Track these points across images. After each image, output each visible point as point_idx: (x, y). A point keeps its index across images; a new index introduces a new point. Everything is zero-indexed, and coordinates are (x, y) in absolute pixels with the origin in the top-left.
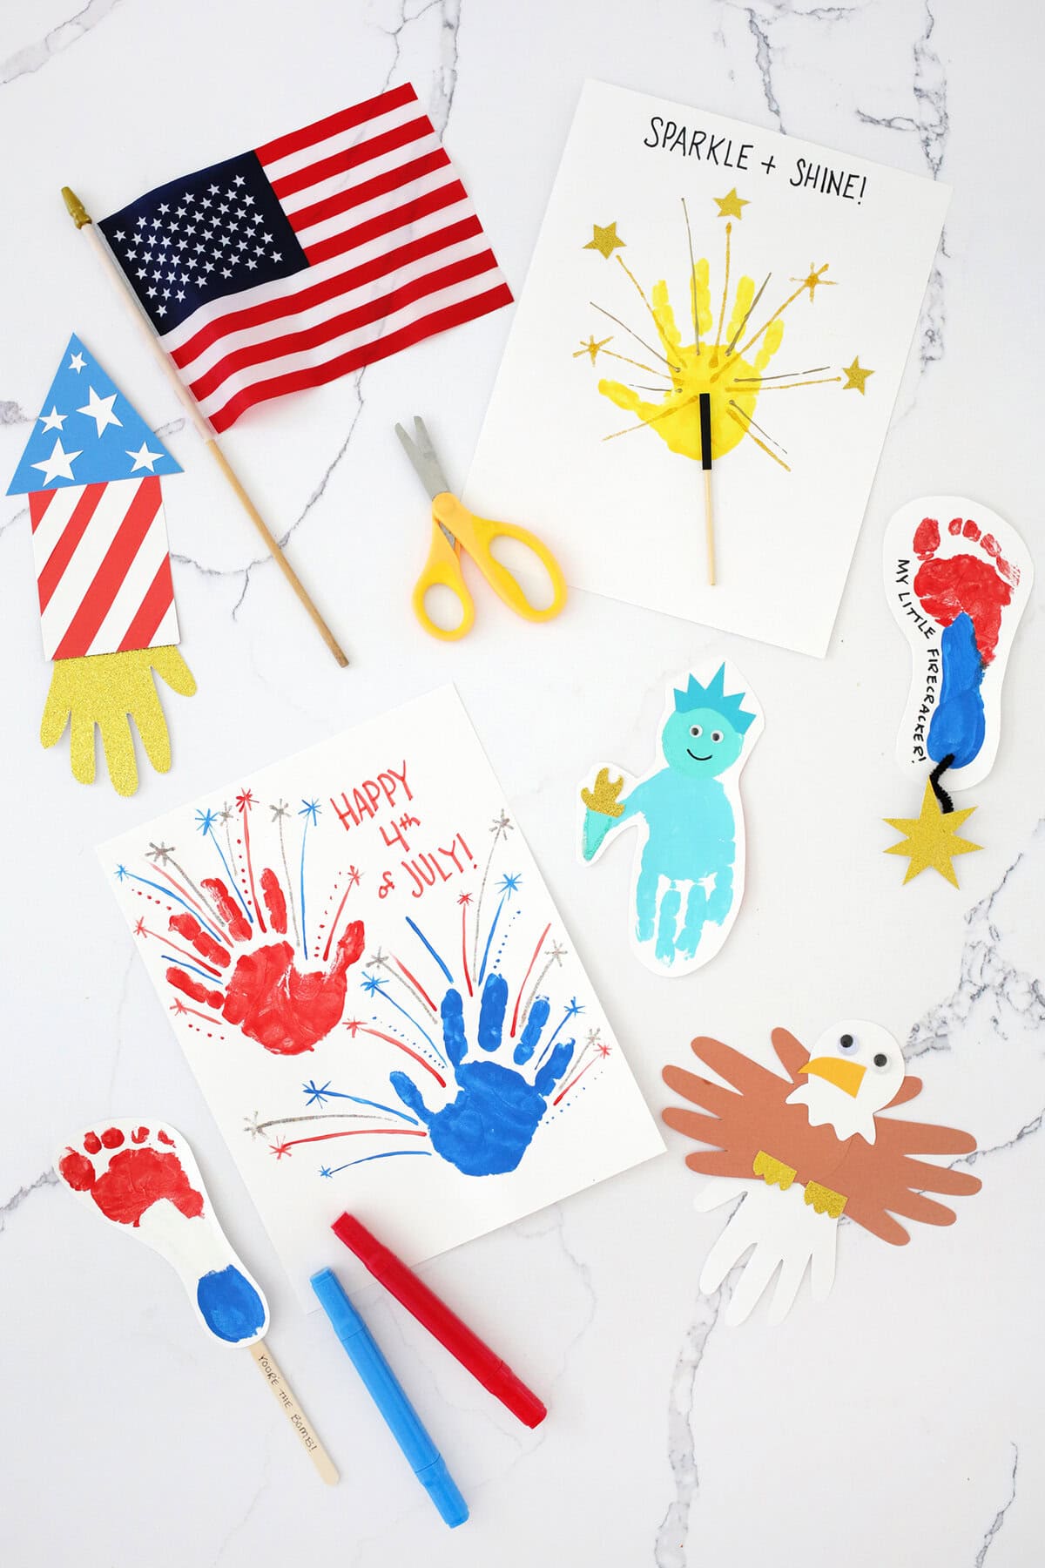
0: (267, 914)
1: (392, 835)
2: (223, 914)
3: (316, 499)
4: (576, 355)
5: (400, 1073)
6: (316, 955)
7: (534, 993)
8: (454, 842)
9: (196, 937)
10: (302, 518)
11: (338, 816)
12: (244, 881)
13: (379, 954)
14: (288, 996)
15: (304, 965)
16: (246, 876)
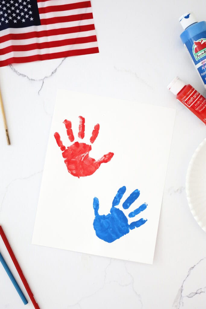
0: (91, 135)
2: (80, 128)
5: (97, 199)
7: (145, 201)
9: (69, 129)
14: (82, 160)
15: (92, 155)
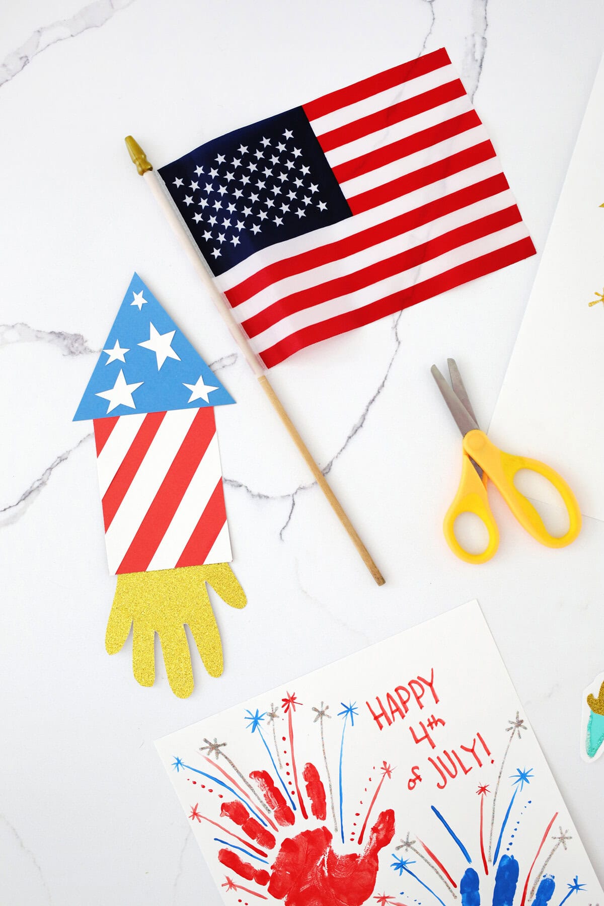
0: (308, 803)
1: (420, 734)
2: (269, 802)
3: (356, 430)
4: (591, 304)
6: (352, 840)
7: (542, 872)
8: (474, 740)
9: (245, 822)
10: (344, 448)
11: (373, 718)
12: (288, 774)
13: (407, 839)
14: (327, 874)
15: (341, 848)
16: (290, 769)
